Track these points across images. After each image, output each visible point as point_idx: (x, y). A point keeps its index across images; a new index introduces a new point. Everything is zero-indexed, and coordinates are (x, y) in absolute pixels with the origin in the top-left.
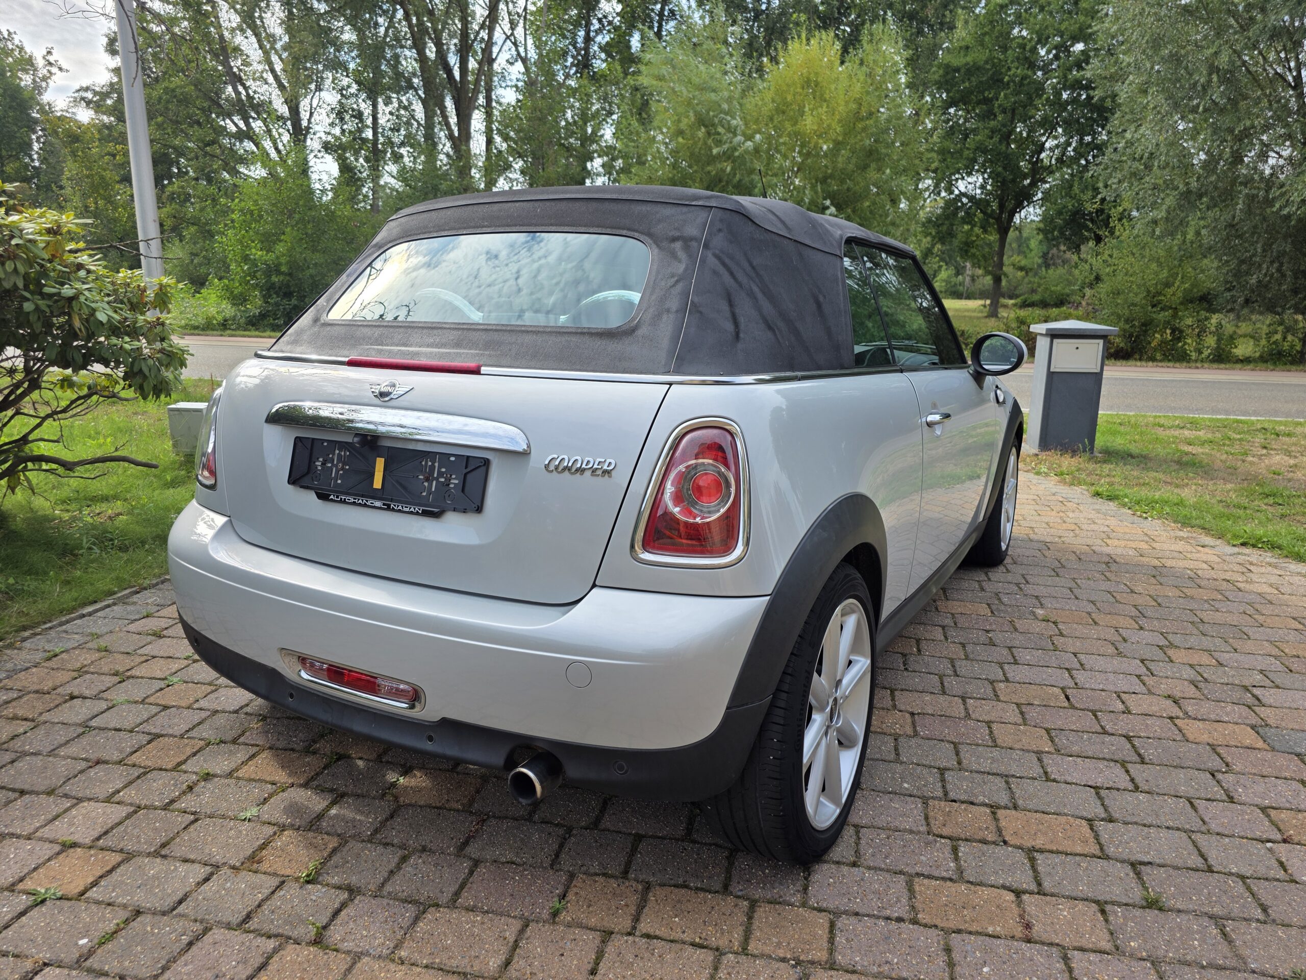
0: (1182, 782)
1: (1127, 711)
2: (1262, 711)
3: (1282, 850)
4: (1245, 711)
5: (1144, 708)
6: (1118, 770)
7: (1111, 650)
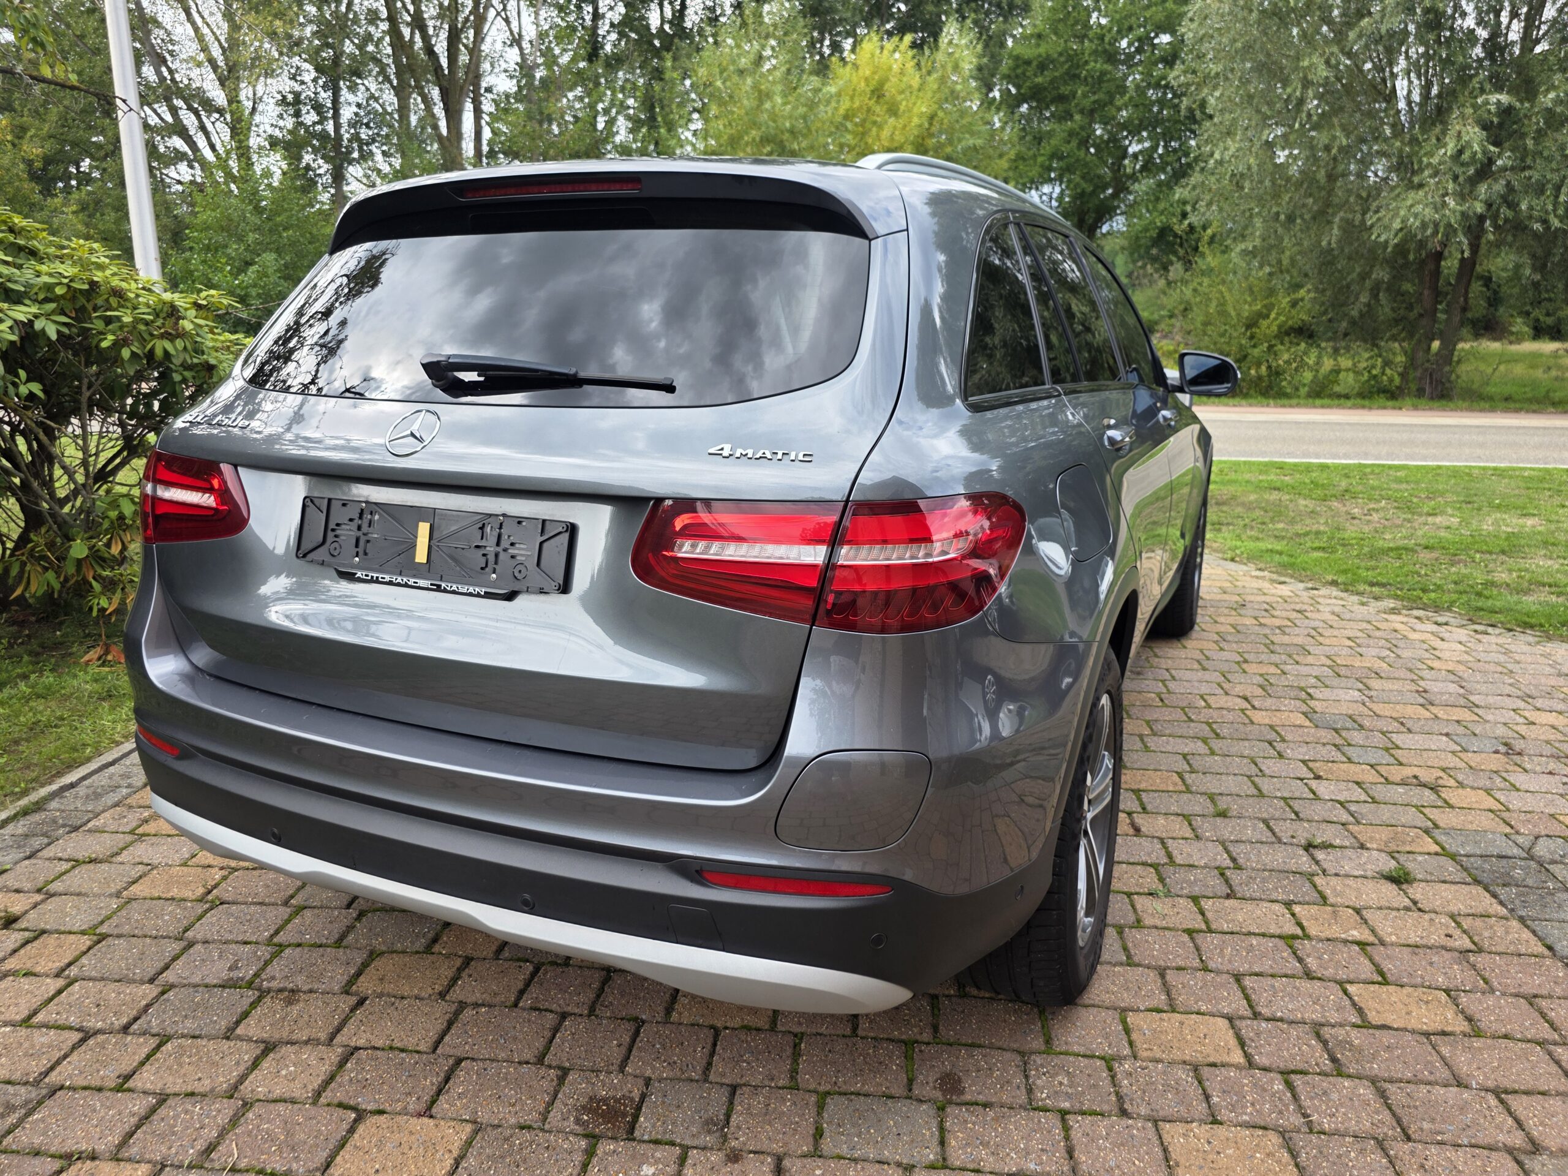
0: (1246, 748)
1: (1209, 706)
2: (1312, 703)
3: (1314, 784)
4: (1298, 703)
5: (1222, 704)
6: (1200, 743)
7: (1196, 666)
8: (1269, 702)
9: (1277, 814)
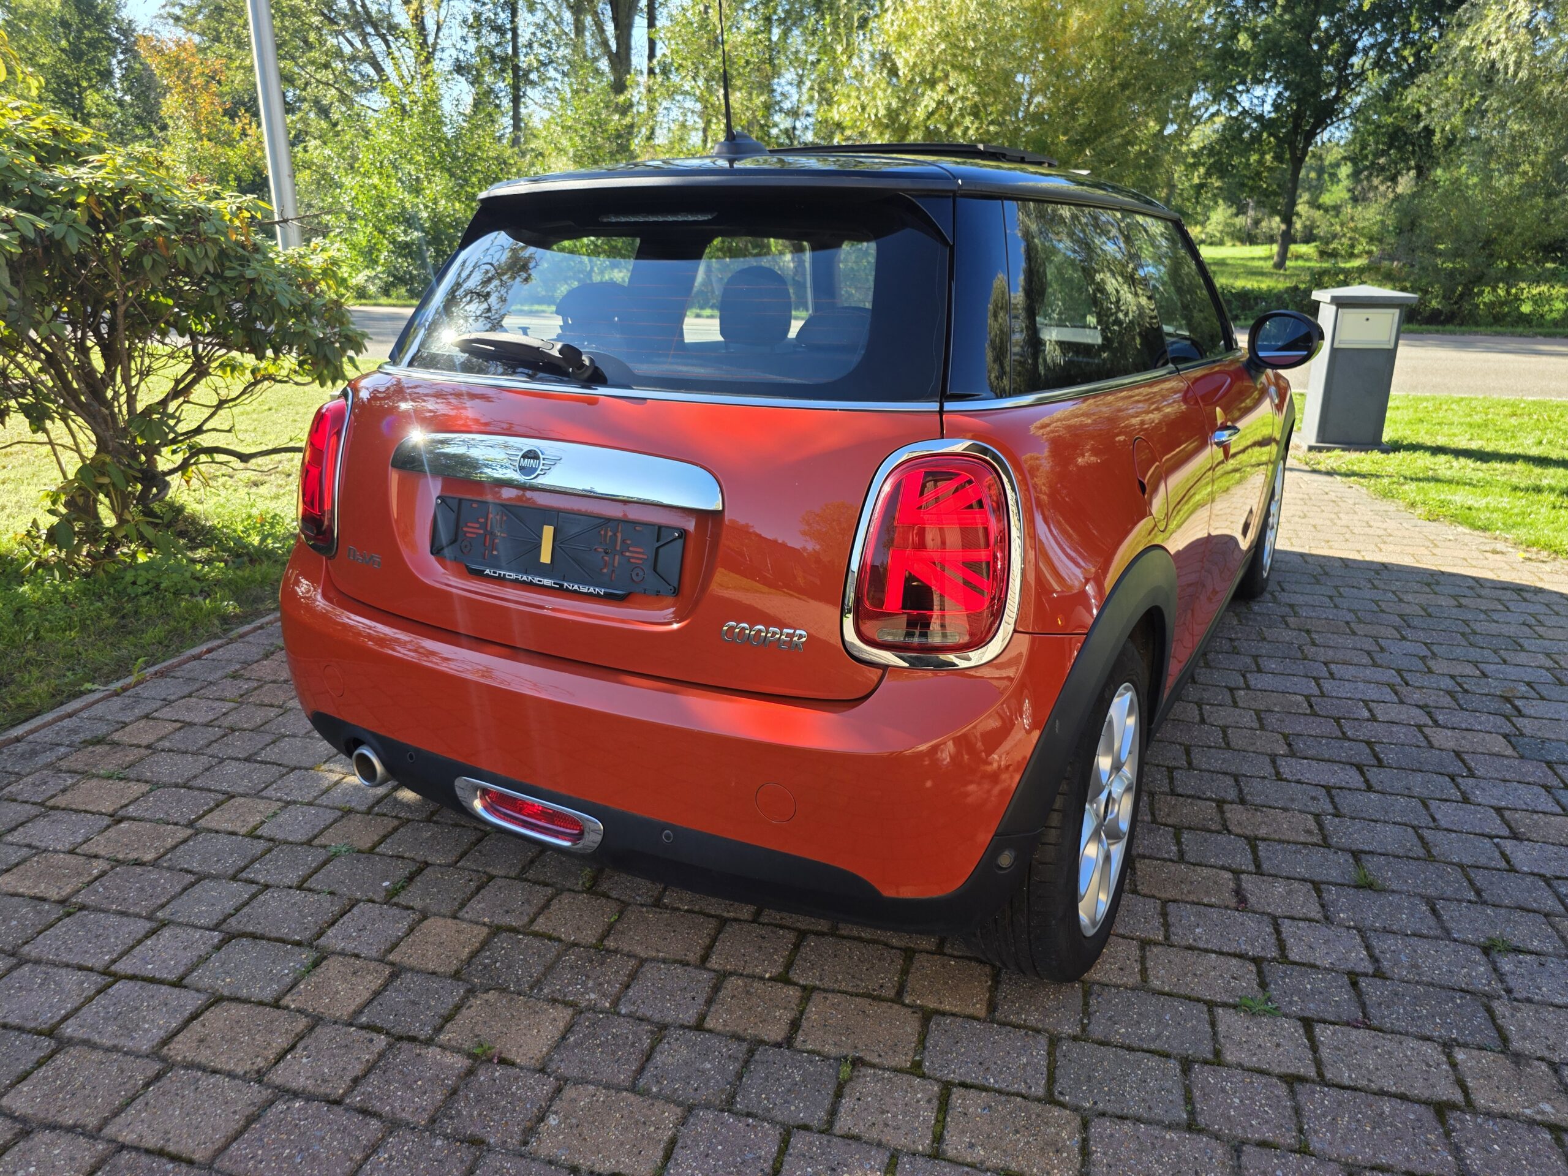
0: (1416, 784)
1: (1373, 718)
2: (1520, 722)
3: (1509, 846)
4: (1500, 720)
5: (1392, 716)
6: (1354, 773)
7: (1366, 660)
8: (1460, 718)
9: (1449, 892)
